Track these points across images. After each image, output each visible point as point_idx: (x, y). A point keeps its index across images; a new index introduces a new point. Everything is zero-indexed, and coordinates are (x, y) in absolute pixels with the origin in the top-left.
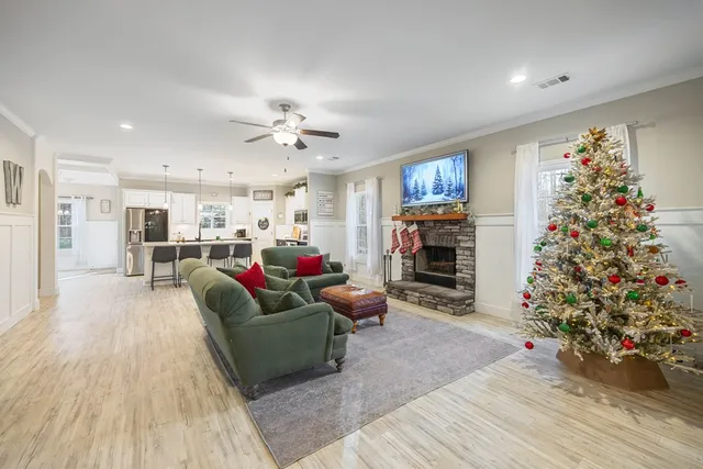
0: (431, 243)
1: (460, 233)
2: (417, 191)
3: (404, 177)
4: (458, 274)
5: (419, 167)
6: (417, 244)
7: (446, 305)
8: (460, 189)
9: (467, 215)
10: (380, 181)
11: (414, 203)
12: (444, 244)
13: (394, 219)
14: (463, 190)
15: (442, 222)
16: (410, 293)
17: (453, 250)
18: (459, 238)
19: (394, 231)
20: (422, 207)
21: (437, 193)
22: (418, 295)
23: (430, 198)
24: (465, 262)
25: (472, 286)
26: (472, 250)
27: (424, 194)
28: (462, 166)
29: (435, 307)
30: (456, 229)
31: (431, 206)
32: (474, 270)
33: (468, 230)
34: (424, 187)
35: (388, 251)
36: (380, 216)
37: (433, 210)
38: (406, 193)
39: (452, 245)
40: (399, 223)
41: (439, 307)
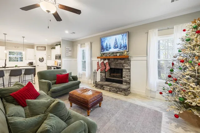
0: (113, 67)
1: (124, 63)
2: (107, 47)
3: (101, 42)
4: (124, 79)
5: (108, 38)
6: (108, 68)
7: (121, 91)
8: (125, 47)
9: (129, 56)
10: (91, 43)
11: (106, 52)
12: (118, 67)
13: (98, 58)
14: (126, 47)
15: (117, 59)
16: (105, 87)
17: (122, 69)
18: (124, 65)
19: (98, 62)
20: (109, 53)
21: (116, 48)
22: (109, 87)
23: (112, 50)
24: (127, 74)
25: (129, 83)
26: (129, 69)
27: (110, 48)
28: (126, 38)
29: (116, 92)
30: (123, 61)
31: (113, 53)
32: (130, 77)
33: (128, 62)
34: (110, 46)
35: (95, 70)
36: (91, 57)
37: (115, 54)
38: (102, 48)
39: (121, 67)
40: (99, 59)
41: (118, 92)
